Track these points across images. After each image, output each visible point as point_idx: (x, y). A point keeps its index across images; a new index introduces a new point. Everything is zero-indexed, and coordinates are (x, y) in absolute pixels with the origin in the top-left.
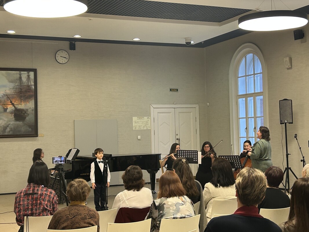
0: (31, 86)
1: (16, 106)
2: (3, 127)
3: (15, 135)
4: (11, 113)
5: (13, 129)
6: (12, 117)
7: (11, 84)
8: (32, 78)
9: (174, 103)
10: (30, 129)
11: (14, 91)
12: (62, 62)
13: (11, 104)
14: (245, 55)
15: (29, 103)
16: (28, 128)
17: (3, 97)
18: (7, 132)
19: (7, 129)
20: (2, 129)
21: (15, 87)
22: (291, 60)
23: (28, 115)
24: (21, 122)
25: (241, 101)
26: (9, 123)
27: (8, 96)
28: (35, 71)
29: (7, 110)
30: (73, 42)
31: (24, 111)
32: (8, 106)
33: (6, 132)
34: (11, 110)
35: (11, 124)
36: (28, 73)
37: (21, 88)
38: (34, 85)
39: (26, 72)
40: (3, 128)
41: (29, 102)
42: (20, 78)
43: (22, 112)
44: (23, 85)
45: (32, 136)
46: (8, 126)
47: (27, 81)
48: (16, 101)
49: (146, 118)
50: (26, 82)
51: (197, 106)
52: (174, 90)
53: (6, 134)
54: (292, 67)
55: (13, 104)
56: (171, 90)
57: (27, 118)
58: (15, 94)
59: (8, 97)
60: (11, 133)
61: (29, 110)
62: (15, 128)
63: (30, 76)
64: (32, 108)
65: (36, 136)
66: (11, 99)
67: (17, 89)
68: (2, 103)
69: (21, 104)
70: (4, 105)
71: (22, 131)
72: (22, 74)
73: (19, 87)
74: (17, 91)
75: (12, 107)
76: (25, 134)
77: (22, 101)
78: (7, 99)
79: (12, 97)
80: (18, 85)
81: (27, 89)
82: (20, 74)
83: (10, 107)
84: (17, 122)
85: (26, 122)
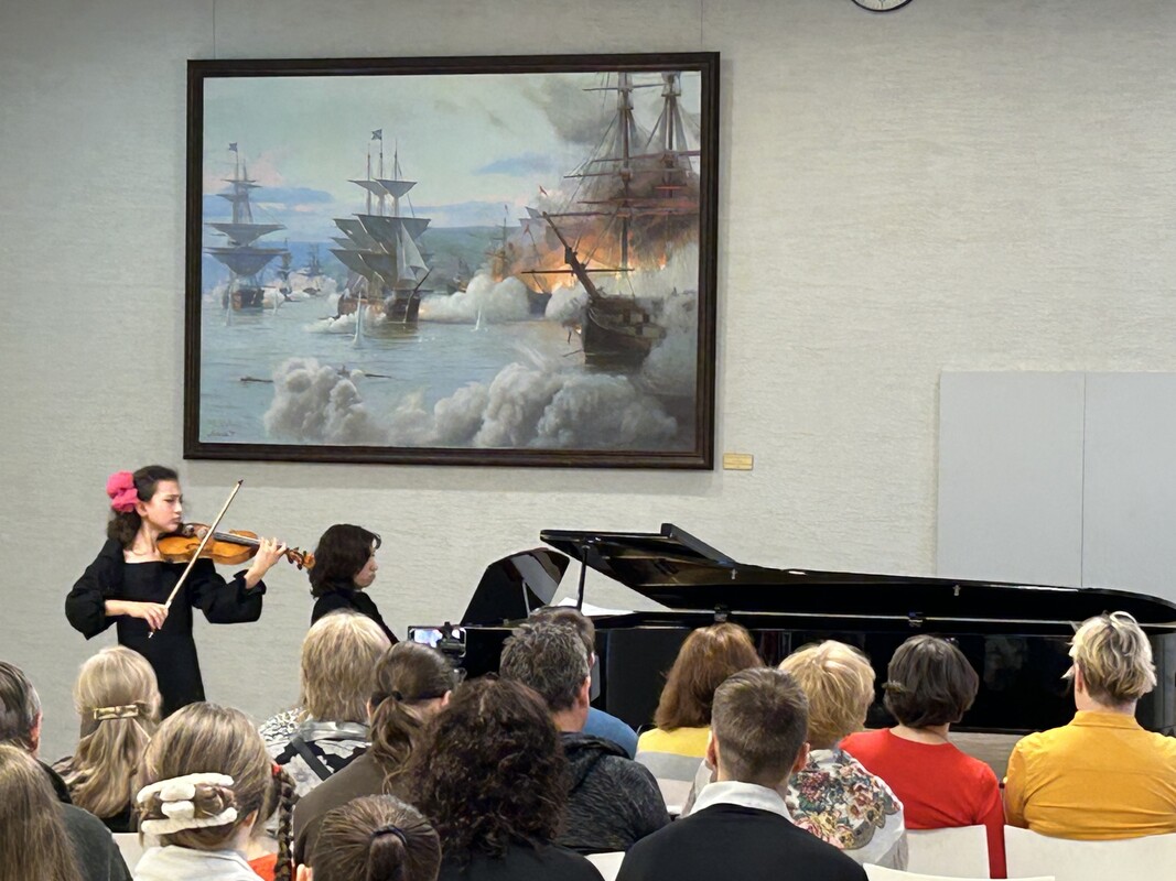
0: (680, 158)
1: (598, 282)
4: (570, 322)
5: (574, 417)
6: (571, 344)
10: (670, 423)
11: (585, 193)
13: (568, 267)
15: (667, 266)
16: (659, 416)
17: (527, 230)
20: (519, 417)
21: (592, 170)
23: (663, 333)
24: (624, 378)
27: (556, 221)
28: (709, 65)
29: (546, 303)
31: (641, 310)
32: (555, 282)
34: (570, 306)
35: (568, 390)
36: (671, 80)
37: (624, 170)
38: (702, 153)
39: (659, 74)
40: (522, 408)
41: (669, 259)
42: (626, 111)
43: (627, 321)
44: (639, 152)
46: (549, 401)
47: (663, 128)
48: (600, 253)
50: (657, 133)
53: (538, 443)
55: (579, 271)
57: (656, 355)
58: (595, 208)
59: (554, 226)
60: (564, 440)
61: (668, 308)
62: (588, 410)
63: (681, 101)
64: (686, 293)
65: (701, 462)
66: (569, 241)
67: (607, 179)
68: (520, 266)
69: (626, 270)
70: (533, 272)
71: (623, 428)
72: (635, 90)
73: (614, 166)
74: (605, 194)
75: (576, 284)
76: (636, 448)
77: (630, 249)
78: (548, 242)
79: (579, 226)
80: (608, 154)
81: (663, 180)
82: (623, 86)
83: (564, 286)
84: (598, 375)
85: (650, 377)
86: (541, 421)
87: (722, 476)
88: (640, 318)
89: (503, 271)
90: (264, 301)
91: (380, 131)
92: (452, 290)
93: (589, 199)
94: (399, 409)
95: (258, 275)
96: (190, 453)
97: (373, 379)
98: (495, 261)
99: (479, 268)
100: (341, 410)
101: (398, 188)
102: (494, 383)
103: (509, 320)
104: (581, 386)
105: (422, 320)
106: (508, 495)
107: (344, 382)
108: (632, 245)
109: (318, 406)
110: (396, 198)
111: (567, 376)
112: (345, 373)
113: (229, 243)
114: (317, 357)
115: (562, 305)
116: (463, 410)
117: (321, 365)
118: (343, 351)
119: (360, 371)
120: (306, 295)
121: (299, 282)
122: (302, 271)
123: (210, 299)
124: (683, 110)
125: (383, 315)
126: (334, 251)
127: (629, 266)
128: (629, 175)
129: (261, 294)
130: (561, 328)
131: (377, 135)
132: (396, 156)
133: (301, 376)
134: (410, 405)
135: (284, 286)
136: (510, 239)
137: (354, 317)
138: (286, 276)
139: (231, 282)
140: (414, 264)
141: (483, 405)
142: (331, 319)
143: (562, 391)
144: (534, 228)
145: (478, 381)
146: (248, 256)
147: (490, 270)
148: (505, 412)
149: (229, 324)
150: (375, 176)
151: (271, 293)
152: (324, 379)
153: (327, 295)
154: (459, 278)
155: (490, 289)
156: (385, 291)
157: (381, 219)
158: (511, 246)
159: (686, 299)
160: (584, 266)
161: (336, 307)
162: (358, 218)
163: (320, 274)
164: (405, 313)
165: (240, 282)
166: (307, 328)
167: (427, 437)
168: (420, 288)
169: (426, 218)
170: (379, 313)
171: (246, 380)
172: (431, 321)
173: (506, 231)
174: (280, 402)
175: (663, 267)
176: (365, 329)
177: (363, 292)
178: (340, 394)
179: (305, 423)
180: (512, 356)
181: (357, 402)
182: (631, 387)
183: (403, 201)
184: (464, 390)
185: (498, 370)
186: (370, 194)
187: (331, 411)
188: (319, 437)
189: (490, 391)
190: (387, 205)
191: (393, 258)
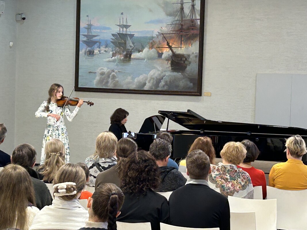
0: (195, 20)
1: (174, 50)
4: (168, 60)
5: (168, 82)
6: (168, 65)
10: (192, 84)
13: (167, 46)
16: (189, 83)
17: (158, 37)
18: (161, 87)
19: (161, 82)
20: (155, 82)
21: (173, 23)
23: (190, 63)
24: (180, 73)
29: (162, 55)
31: (185, 57)
32: (164, 50)
34: (168, 56)
35: (167, 76)
37: (181, 23)
38: (200, 19)
40: (156, 80)
41: (192, 45)
42: (182, 9)
43: (181, 59)
44: (185, 19)
45: (193, 94)
46: (162, 78)
47: (191, 13)
48: (175, 43)
50: (189, 14)
53: (160, 89)
55: (170, 47)
57: (188, 68)
58: (174, 32)
59: (164, 36)
60: (165, 88)
61: (191, 57)
62: (171, 81)
63: (195, 6)
64: (195, 53)
65: (199, 94)
66: (168, 40)
67: (177, 25)
68: (156, 46)
69: (181, 47)
70: (159, 47)
71: (180, 86)
72: (184, 4)
73: (179, 22)
74: (177, 29)
75: (169, 50)
76: (183, 90)
77: (182, 42)
78: (163, 40)
79: (170, 37)
80: (178, 19)
81: (191, 26)
82: (181, 3)
83: (166, 51)
84: (174, 73)
85: (187, 73)
86: (160, 83)
87: (204, 97)
89: (152, 47)
90: (95, 53)
91: (123, 13)
92: (139, 51)
93: (172, 30)
94: (127, 80)
95: (93, 47)
96: (76, 90)
97: (120, 73)
98: (150, 45)
99: (146, 46)
100: (112, 80)
101: (127, 27)
102: (149, 74)
103: (153, 59)
104: (170, 75)
105: (132, 59)
106: (152, 101)
107: (113, 73)
108: (183, 41)
109: (107, 79)
110: (126, 29)
111: (167, 73)
112: (113, 71)
113: (86, 39)
114: (107, 67)
115: (166, 56)
116: (142, 80)
117: (108, 69)
118: (113, 66)
119: (117, 71)
120: (105, 52)
121: (103, 49)
122: (104, 46)
123: (81, 52)
124: (196, 9)
125: (123, 57)
126: (111, 42)
127: (182, 47)
128: (182, 24)
129: (93, 52)
130: (165, 61)
131: (122, 14)
132: (126, 19)
133: (103, 71)
134: (129, 79)
135: (99, 50)
136: (154, 39)
137: (116, 57)
138: (100, 48)
139: (86, 49)
140: (130, 45)
141: (146, 79)
142: (110, 58)
143: (165, 76)
144: (159, 37)
145: (146, 73)
146: (90, 43)
147: (149, 47)
148: (152, 81)
149: (86, 59)
150: (121, 23)
151: (96, 51)
152: (108, 72)
153: (109, 52)
154: (141, 49)
155: (148, 51)
156: (123, 51)
157: (123, 34)
158: (154, 41)
159: (196, 54)
160: (171, 46)
161: (112, 55)
162: (117, 34)
163: (107, 47)
164: (128, 57)
165: (88, 49)
166: (105, 60)
167: (133, 87)
168: (132, 51)
169: (133, 34)
170: (122, 57)
171: (90, 72)
172: (134, 59)
173: (153, 37)
174: (98, 78)
175: (190, 47)
176: (118, 60)
177: (118, 52)
178: (112, 76)
179: (104, 83)
181: (116, 78)
182: (182, 76)
183: (128, 30)
184: (142, 75)
185: (150, 71)
186: (120, 28)
187: (110, 80)
188: (108, 86)
189: (148, 76)
190: (124, 31)
191: (125, 43)
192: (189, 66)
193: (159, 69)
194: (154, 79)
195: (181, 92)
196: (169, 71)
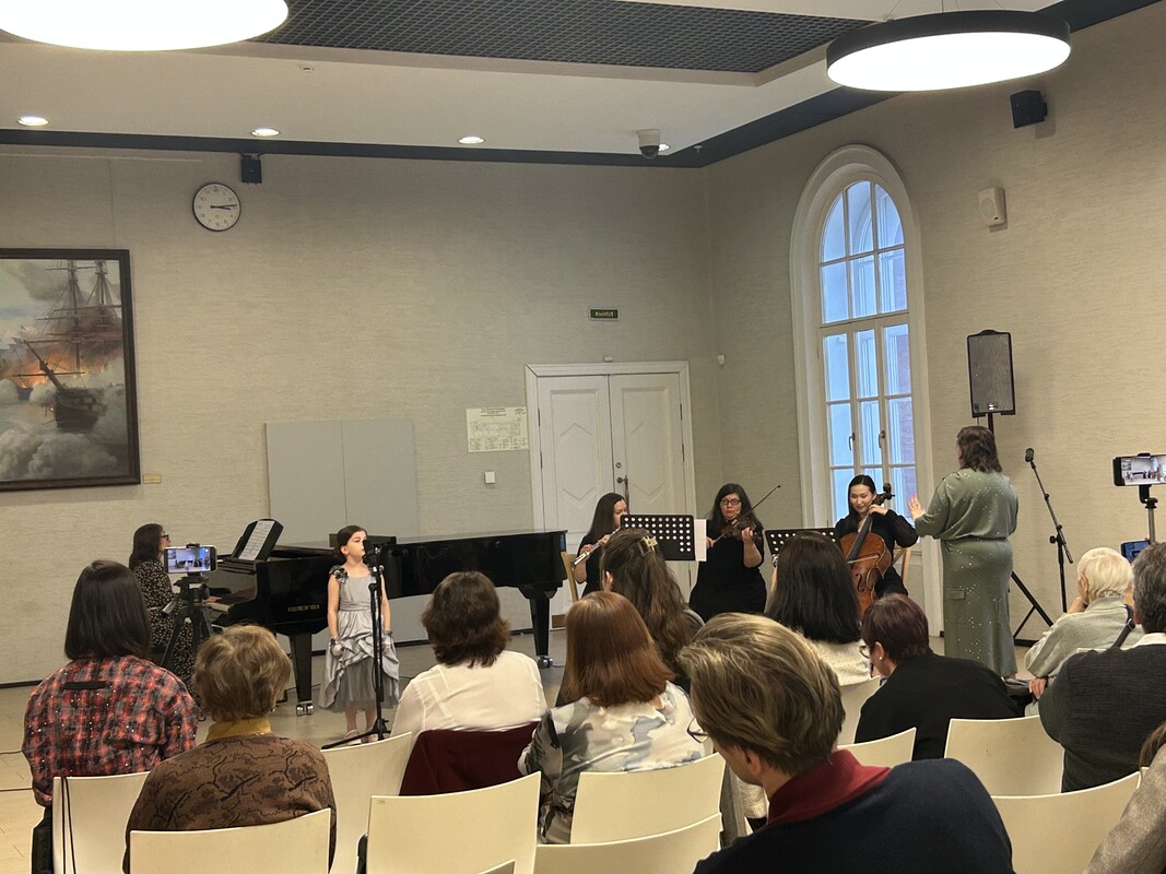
0: (109, 309)
1: (62, 380)
2: (17, 453)
3: (61, 479)
4: (45, 404)
5: (52, 459)
6: (47, 417)
7: (42, 303)
8: (113, 282)
9: (607, 359)
10: (113, 459)
11: (50, 329)
12: (218, 224)
13: (42, 372)
14: (842, 188)
15: (105, 370)
16: (105, 455)
17: (14, 351)
18: (33, 471)
19: (31, 459)
20: (16, 461)
21: (54, 316)
22: (1002, 196)
23: (105, 408)
24: (82, 435)
25: (834, 345)
26: (38, 437)
27: (32, 345)
28: (123, 257)
29: (29, 394)
30: (254, 156)
31: (91, 396)
32: (34, 381)
33: (30, 469)
34: (45, 394)
35: (47, 443)
36: (100, 265)
37: (76, 316)
38: (122, 306)
39: (93, 261)
40: (18, 456)
41: (106, 366)
42: (73, 283)
43: (82, 403)
44: (84, 305)
45: (120, 481)
46: (35, 451)
47: (98, 292)
48: (62, 364)
49: (510, 411)
50: (94, 294)
51: (683, 368)
52: (606, 314)
53: (30, 476)
54: (1006, 222)
55: (50, 374)
56: (593, 314)
57: (101, 421)
58: (58, 338)
59: (31, 348)
60: (46, 473)
61: (107, 395)
62: (60, 455)
63: (106, 276)
64: (117, 385)
65: (133, 480)
66: (43, 357)
67: (64, 321)
68: (10, 372)
69: (80, 373)
70: (19, 376)
71: (83, 464)
72: (78, 270)
73: (68, 313)
74: (63, 330)
75: (48, 382)
76: (93, 475)
77: (81, 361)
78: (28, 358)
79: (47, 348)
80: (64, 307)
81: (99, 322)
82: (70, 268)
83: (41, 383)
84: (66, 434)
85: (98, 433)
86: (31, 463)
87: (145, 487)
88: (90, 400)
93: (54, 331)
103: (5, 404)
104: (54, 441)
106: (8, 508)
108: (83, 357)
111: (46, 436)
115: (40, 395)
124: (109, 282)
127: (82, 371)
128: (78, 319)
130: (40, 408)
136: (3, 356)
143: (43, 445)
144: (18, 350)
148: (7, 459)
159: (118, 388)
160: (52, 371)
175: (102, 370)
180: (9, 426)
182: (88, 441)
192: (104, 415)
193: (26, 428)
194: (12, 454)
195: (88, 479)
196: (52, 430)
